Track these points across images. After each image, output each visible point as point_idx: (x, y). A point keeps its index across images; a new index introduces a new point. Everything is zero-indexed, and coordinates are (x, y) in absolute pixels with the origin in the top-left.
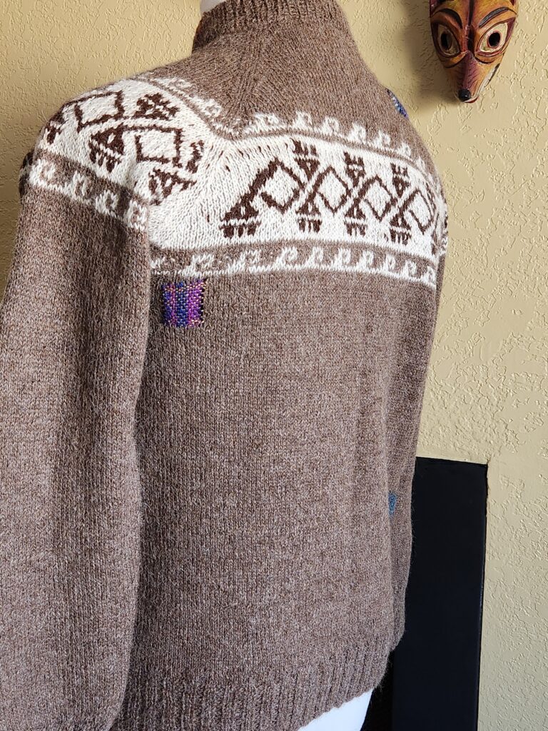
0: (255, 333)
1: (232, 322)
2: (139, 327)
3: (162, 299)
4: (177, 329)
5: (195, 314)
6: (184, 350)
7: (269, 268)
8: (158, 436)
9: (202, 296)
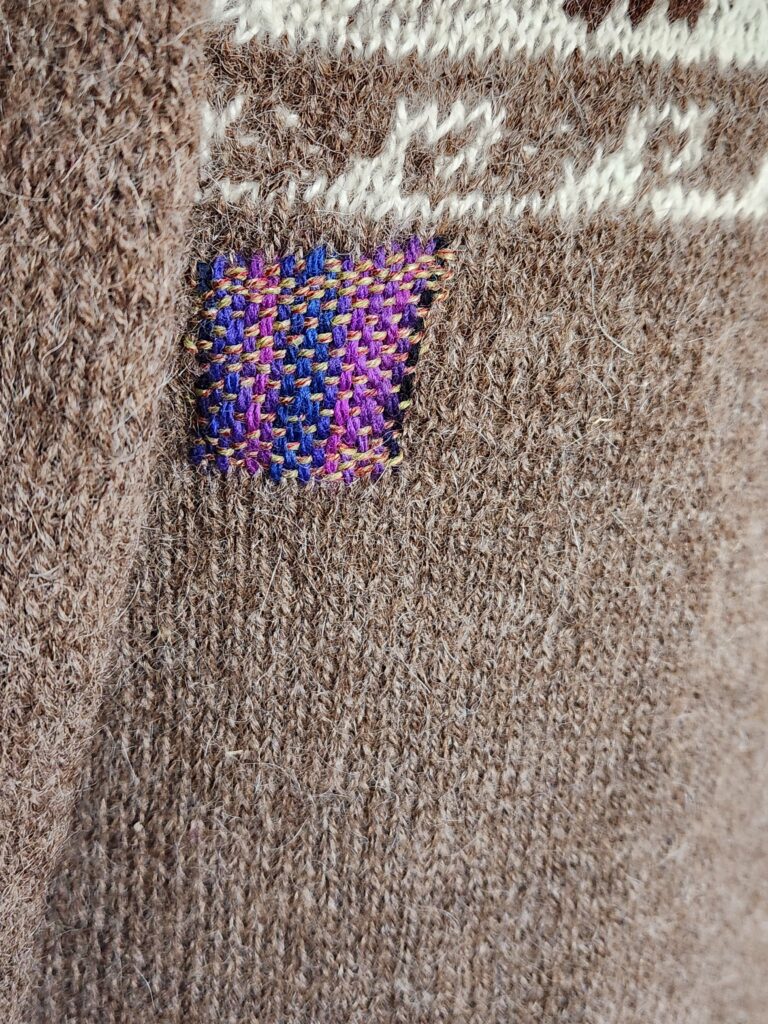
0: (621, 516)
1: (535, 463)
2: (96, 495)
3: (205, 334)
4: (264, 493)
5: (366, 420)
6: (288, 590)
7: (728, 208)
8: (128, 971)
9: (417, 325)
